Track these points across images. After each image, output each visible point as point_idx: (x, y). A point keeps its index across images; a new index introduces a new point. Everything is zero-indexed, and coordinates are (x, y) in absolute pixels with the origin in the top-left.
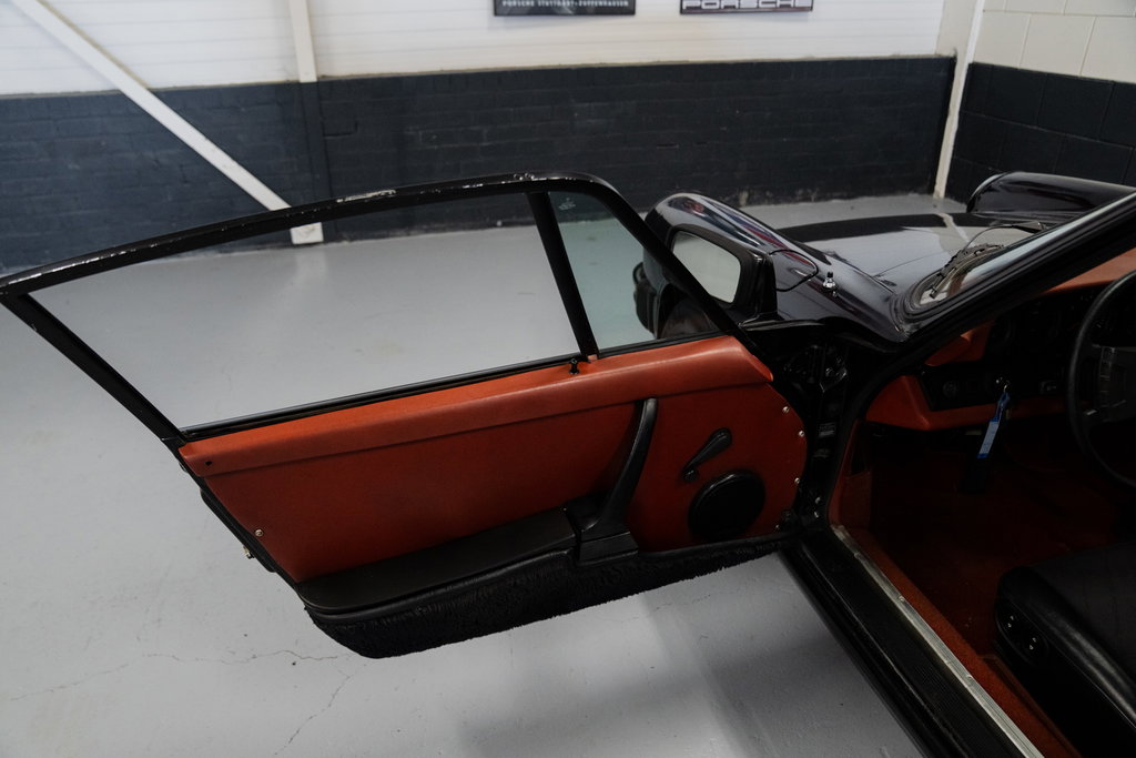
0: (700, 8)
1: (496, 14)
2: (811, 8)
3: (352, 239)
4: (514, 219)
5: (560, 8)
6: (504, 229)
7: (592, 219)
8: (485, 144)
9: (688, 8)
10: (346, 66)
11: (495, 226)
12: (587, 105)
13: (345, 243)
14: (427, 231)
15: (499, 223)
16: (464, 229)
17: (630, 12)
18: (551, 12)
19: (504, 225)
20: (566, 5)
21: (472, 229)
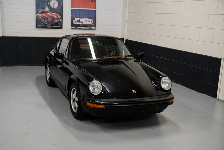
0: (74, 28)
1: (36, 27)
2: (95, 29)
3: (6, 66)
4: (39, 64)
5: (48, 27)
8: (33, 50)
10: (7, 34)
12: (53, 44)
13: (5, 67)
14: (21, 66)
16: (29, 66)
17: (62, 28)
18: (47, 28)
19: (37, 66)
20: (49, 26)
21: (30, 66)
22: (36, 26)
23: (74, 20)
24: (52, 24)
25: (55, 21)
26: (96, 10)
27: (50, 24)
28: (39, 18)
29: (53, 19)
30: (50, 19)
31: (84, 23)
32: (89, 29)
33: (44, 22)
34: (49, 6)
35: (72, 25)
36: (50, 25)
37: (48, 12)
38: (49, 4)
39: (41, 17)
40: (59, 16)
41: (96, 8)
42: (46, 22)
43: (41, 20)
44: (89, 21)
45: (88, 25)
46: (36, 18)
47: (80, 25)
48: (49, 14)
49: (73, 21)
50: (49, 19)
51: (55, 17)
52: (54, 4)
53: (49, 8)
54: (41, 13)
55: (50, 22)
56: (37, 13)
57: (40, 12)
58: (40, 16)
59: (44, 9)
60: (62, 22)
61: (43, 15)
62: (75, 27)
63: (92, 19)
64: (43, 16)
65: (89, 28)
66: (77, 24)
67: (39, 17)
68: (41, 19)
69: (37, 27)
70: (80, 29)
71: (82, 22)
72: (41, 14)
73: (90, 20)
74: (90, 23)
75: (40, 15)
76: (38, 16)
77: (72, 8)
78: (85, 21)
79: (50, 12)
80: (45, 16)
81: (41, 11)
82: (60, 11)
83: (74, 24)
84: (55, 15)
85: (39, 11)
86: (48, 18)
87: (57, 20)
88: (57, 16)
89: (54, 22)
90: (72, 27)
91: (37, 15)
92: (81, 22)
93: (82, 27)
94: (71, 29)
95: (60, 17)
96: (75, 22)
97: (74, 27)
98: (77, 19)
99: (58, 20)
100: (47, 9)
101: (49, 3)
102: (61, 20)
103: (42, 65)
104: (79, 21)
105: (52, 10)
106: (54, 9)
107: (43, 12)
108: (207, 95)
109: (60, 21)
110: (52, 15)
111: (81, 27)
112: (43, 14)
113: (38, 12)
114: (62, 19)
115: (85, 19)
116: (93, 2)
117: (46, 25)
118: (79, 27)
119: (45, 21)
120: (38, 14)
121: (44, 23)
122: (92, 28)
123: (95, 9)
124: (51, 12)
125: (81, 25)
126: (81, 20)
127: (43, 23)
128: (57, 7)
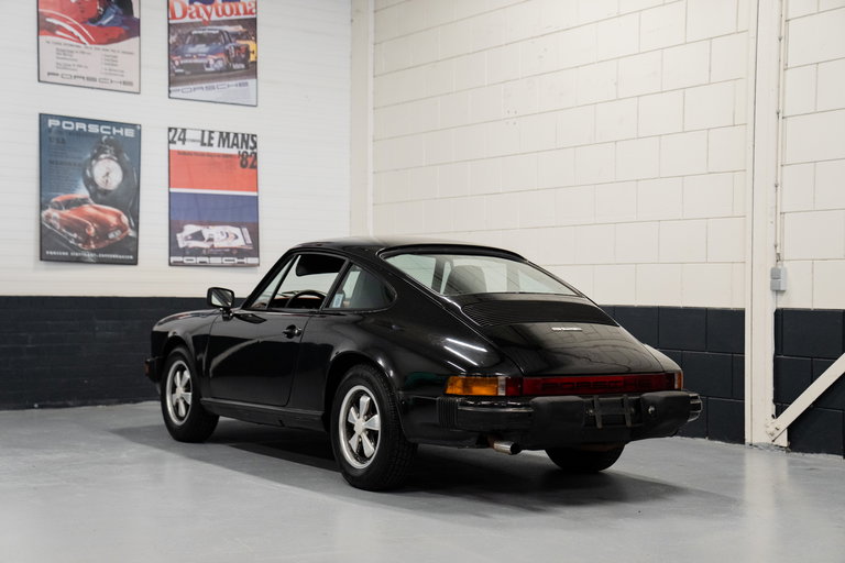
0: (182, 262)
1: (41, 259)
2: (258, 264)
4: (47, 403)
5: (86, 258)
6: (40, 410)
7: (107, 404)
8: (29, 346)
9: (173, 262)
11: (33, 408)
12: (104, 322)
15: (36, 405)
16: (8, 409)
17: (134, 262)
18: (79, 261)
19: (41, 407)
20: (90, 256)
21: (15, 409)
22: (38, 255)
23: (181, 230)
24: (101, 246)
25: (111, 236)
26: (257, 197)
27: (93, 246)
28: (51, 225)
29: (104, 228)
30: (93, 230)
31: (216, 245)
32: (233, 266)
33: (70, 238)
34: (90, 182)
35: (174, 249)
36: (93, 251)
37: (84, 201)
38: (88, 172)
39: (61, 222)
40: (125, 219)
41: (257, 190)
42: (77, 240)
43: (60, 231)
44: (237, 237)
45: (232, 249)
46: (41, 226)
47: (204, 252)
48: (89, 209)
49: (178, 235)
50: (89, 230)
51: (113, 220)
52: (107, 174)
53: (91, 187)
54: (58, 207)
55: (94, 238)
56: (42, 207)
57: (57, 202)
58: (55, 218)
59: (71, 190)
60: (136, 240)
61: (66, 212)
62: (185, 260)
63: (245, 230)
64: (69, 218)
65: (237, 260)
66: (194, 248)
67: (52, 221)
68: (58, 227)
69: (43, 257)
70: (203, 265)
71: (211, 240)
72: (60, 209)
73: (236, 231)
74: (239, 243)
75: (55, 214)
76: (48, 217)
77: (172, 190)
78: (223, 236)
80: (75, 217)
81: (58, 199)
82: (128, 199)
83: (181, 245)
84: (110, 215)
85: (53, 200)
86: (86, 226)
87: (118, 233)
88: (119, 217)
89: (107, 238)
90: (173, 259)
91: (44, 213)
92: (206, 238)
93: (209, 256)
94: (170, 264)
95: (130, 223)
96: (186, 239)
97: (180, 259)
98: (190, 229)
99: (123, 232)
100: (82, 192)
101: (91, 170)
102: (131, 233)
103: (59, 403)
104: (198, 236)
105: (100, 196)
106: (105, 192)
107: (68, 204)
108: (711, 438)
109: (127, 236)
110: (101, 214)
111: (206, 259)
112: (66, 208)
113: (48, 202)
114: (136, 229)
115: (220, 228)
116: (247, 170)
117: (77, 249)
118: (199, 259)
119: (75, 236)
120: (47, 208)
121: (72, 242)
122: (245, 260)
123: (254, 194)
124: (97, 203)
125: (207, 249)
126: (207, 232)
127: (68, 243)
128: (120, 186)
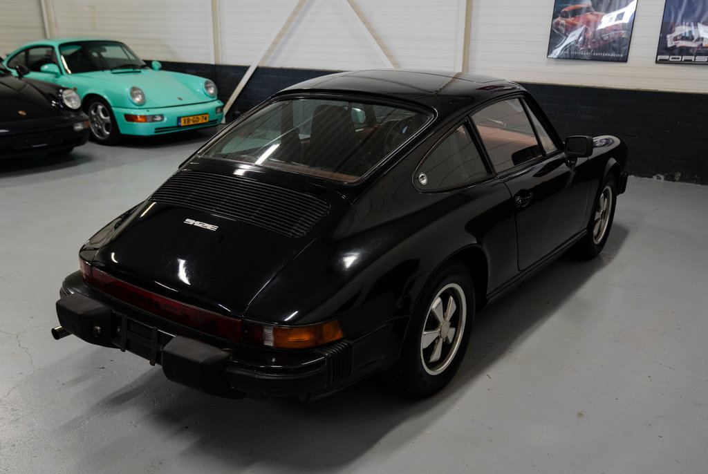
0: (668, 60)
5: (581, 56)
9: (660, 60)
17: (625, 60)
18: (577, 57)
20: (586, 55)
22: (546, 52)
23: (671, 31)
24: (596, 47)
25: (607, 38)
27: (590, 46)
28: (558, 30)
30: (591, 33)
31: (705, 44)
35: (663, 48)
36: (589, 50)
37: (586, 10)
39: (566, 27)
42: (576, 42)
43: (564, 35)
46: (552, 31)
47: (691, 51)
48: (591, 17)
49: (668, 36)
50: (589, 33)
54: (565, 16)
55: (591, 40)
56: (555, 16)
57: (565, 12)
58: (562, 25)
59: (577, 1)
60: (629, 41)
61: (570, 19)
62: (671, 58)
64: (572, 24)
66: (681, 47)
67: (559, 27)
68: (564, 32)
69: (548, 55)
70: (688, 62)
71: (700, 40)
75: (563, 22)
76: (558, 24)
79: (593, 9)
81: (566, 9)
83: (669, 45)
85: (563, 10)
87: (613, 35)
89: (603, 40)
90: (659, 57)
91: (556, 21)
92: (696, 38)
93: (696, 54)
94: (657, 62)
96: (675, 39)
97: (666, 57)
98: (681, 30)
99: (617, 35)
100: (586, 3)
102: (625, 35)
104: (688, 37)
107: (573, 13)
109: (621, 38)
111: (692, 58)
112: (572, 16)
113: (560, 12)
117: (576, 49)
118: (685, 58)
120: (558, 17)
124: (597, 11)
125: (694, 48)
